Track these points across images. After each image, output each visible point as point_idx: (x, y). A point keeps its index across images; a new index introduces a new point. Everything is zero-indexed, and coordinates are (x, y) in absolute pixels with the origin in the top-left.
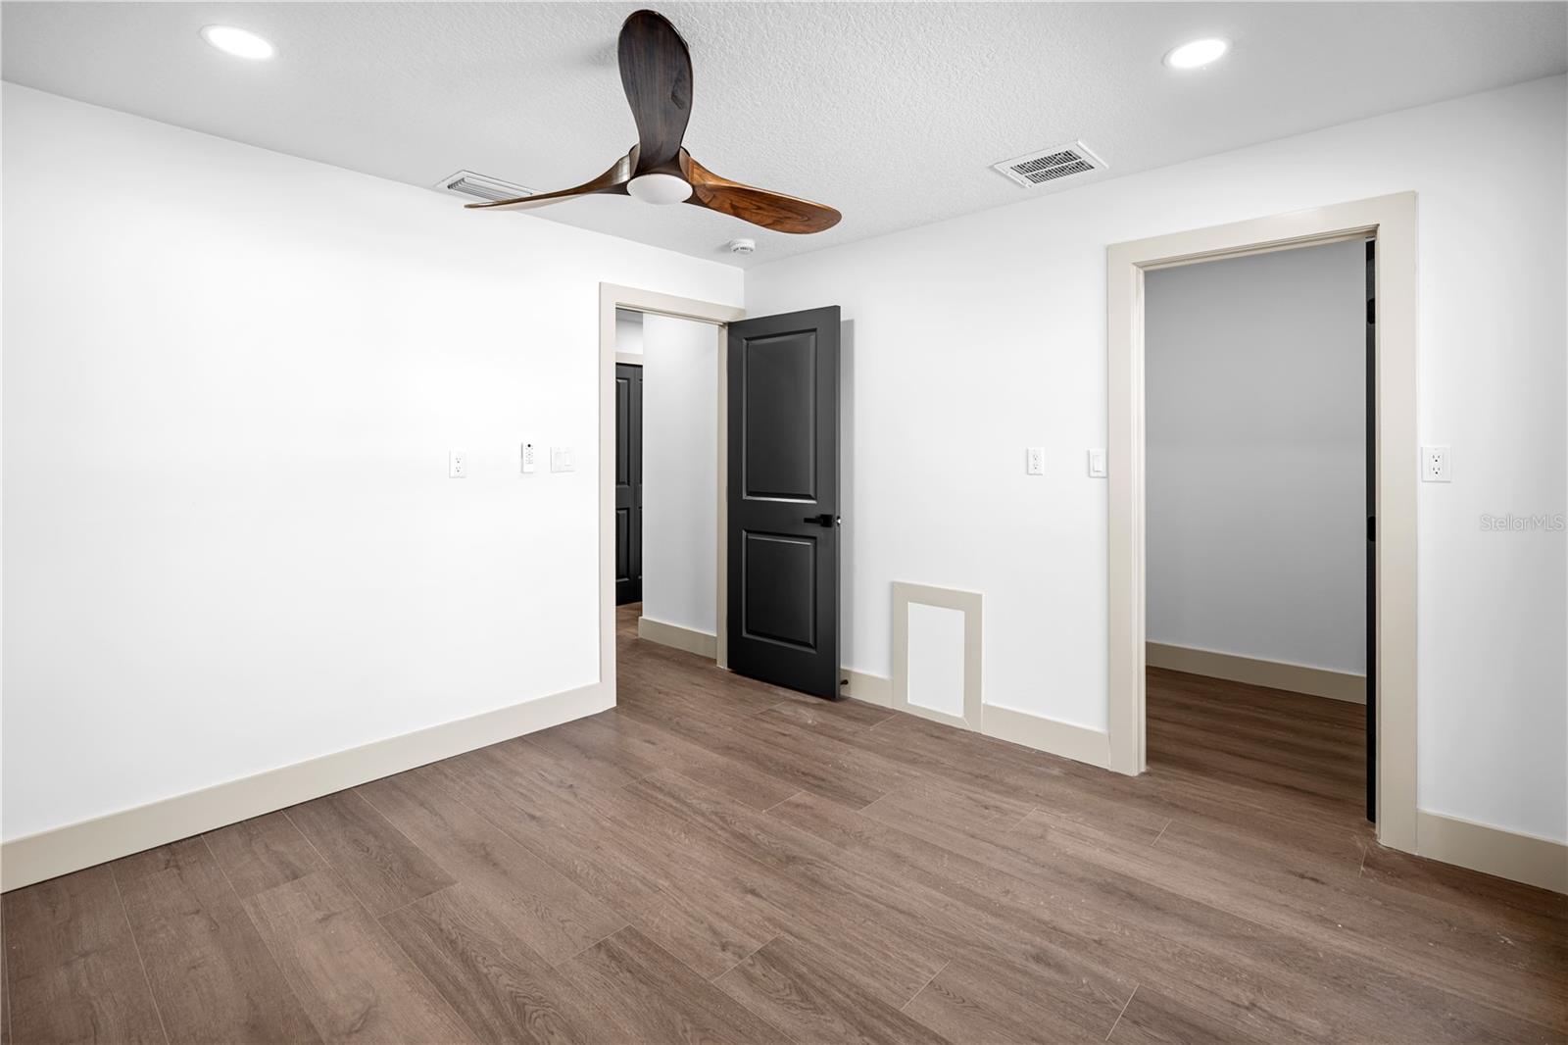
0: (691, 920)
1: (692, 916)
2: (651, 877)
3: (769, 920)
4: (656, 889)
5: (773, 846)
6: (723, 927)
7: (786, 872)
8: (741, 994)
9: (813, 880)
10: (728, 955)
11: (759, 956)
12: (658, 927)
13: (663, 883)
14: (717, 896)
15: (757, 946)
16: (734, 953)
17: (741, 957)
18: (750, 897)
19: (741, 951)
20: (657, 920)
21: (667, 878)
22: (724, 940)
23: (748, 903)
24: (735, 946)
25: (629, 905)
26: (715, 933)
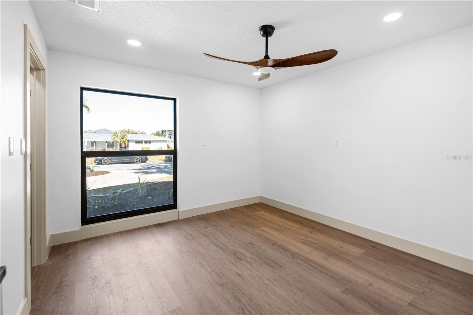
0: (258, 270)
1: (258, 271)
2: (272, 285)
3: (237, 267)
4: (269, 280)
5: (226, 292)
6: (249, 267)
7: (226, 280)
8: (247, 254)
9: (219, 276)
10: (249, 261)
11: (242, 259)
12: (267, 269)
13: (267, 282)
14: (250, 275)
15: (242, 262)
16: (247, 261)
17: (246, 260)
18: (240, 273)
19: (246, 261)
20: (267, 271)
21: (266, 284)
22: (250, 264)
23: (241, 272)
24: (247, 262)
25: (276, 276)
26: (252, 266)
